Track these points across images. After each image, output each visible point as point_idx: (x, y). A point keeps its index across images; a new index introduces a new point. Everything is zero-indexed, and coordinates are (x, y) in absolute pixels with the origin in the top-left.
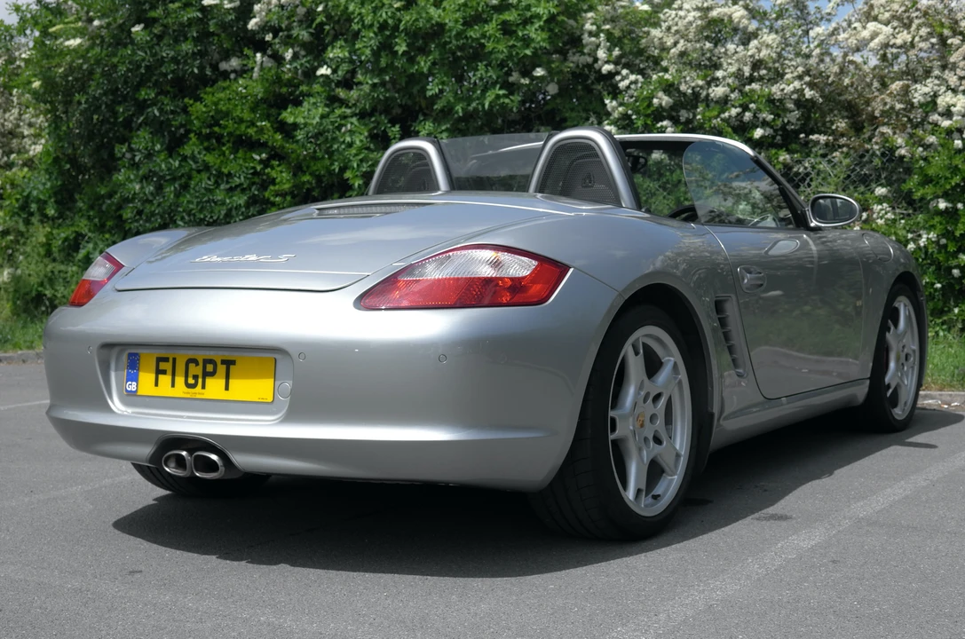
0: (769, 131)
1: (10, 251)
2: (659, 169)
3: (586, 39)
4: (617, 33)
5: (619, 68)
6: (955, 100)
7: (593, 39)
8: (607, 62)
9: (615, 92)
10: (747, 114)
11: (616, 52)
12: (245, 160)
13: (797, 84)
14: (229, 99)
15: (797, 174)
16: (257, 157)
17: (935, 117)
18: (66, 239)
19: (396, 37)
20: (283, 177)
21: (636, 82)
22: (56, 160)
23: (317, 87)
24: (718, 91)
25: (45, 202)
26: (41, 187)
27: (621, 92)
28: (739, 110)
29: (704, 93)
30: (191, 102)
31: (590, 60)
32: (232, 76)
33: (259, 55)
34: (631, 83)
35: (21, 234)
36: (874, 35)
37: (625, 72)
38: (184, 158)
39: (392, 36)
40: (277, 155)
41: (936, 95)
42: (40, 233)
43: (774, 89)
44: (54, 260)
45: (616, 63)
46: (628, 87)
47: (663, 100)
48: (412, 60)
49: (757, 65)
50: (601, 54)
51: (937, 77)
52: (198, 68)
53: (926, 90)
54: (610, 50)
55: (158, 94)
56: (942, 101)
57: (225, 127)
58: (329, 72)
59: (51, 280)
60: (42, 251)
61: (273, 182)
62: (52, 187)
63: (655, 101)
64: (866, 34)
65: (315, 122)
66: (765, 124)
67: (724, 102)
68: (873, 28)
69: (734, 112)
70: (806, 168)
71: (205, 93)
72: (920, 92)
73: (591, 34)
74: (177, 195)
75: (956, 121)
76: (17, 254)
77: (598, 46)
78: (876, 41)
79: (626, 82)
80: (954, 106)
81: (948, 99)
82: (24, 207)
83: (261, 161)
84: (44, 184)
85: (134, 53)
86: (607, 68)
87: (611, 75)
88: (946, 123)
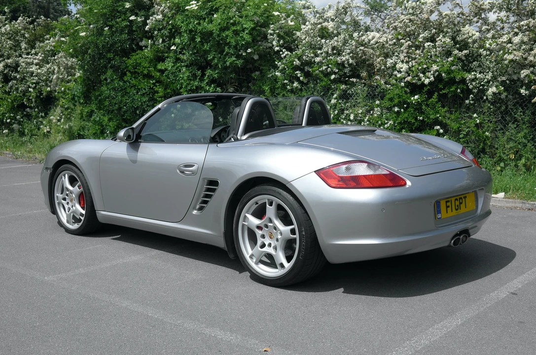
0: (337, 76)
1: (69, 116)
2: (297, 90)
3: (269, 37)
4: (282, 34)
5: (282, 49)
6: (402, 66)
7: (272, 37)
8: (277, 46)
9: (280, 59)
10: (329, 69)
11: (281, 42)
12: (147, 82)
13: (347, 57)
14: (141, 58)
15: (349, 94)
16: (152, 82)
17: (396, 73)
18: (88, 112)
19: (196, 35)
20: (160, 90)
21: (288, 54)
22: (84, 80)
23: (171, 54)
24: (318, 59)
25: (80, 98)
26: (79, 91)
27: (282, 59)
28: (326, 67)
29: (313, 60)
30: (126, 59)
31: (271, 45)
32: (143, 48)
33: (150, 41)
34: (286, 55)
35: (72, 109)
36: (373, 38)
37: (284, 50)
38: (125, 82)
39: (195, 35)
40: (159, 82)
41: (396, 63)
42: (79, 109)
43: (338, 59)
44: (84, 120)
45: (280, 46)
46: (285, 57)
47: (297, 62)
48: (203, 45)
49: (333, 48)
50: (274, 43)
51: (397, 56)
52: (129, 45)
53: (391, 61)
54: (279, 41)
55: (114, 56)
56: (397, 66)
57: (139, 69)
58: (175, 48)
59: (83, 128)
60: (79, 116)
61: (157, 92)
62: (82, 91)
63: (294, 62)
64: (370, 37)
65: (169, 69)
66: (335, 73)
67: (320, 64)
68: (373, 35)
69: (324, 68)
70: (352, 92)
71: (132, 56)
72: (390, 62)
73: (271, 34)
74: (122, 96)
75: (403, 75)
76: (71, 117)
77: (274, 39)
78: (374, 40)
79: (284, 55)
80: (402, 68)
81: (400, 65)
82: (73, 99)
83: (153, 84)
84: (80, 90)
85: (105, 39)
86: (277, 49)
87: (278, 52)
88: (399, 75)
